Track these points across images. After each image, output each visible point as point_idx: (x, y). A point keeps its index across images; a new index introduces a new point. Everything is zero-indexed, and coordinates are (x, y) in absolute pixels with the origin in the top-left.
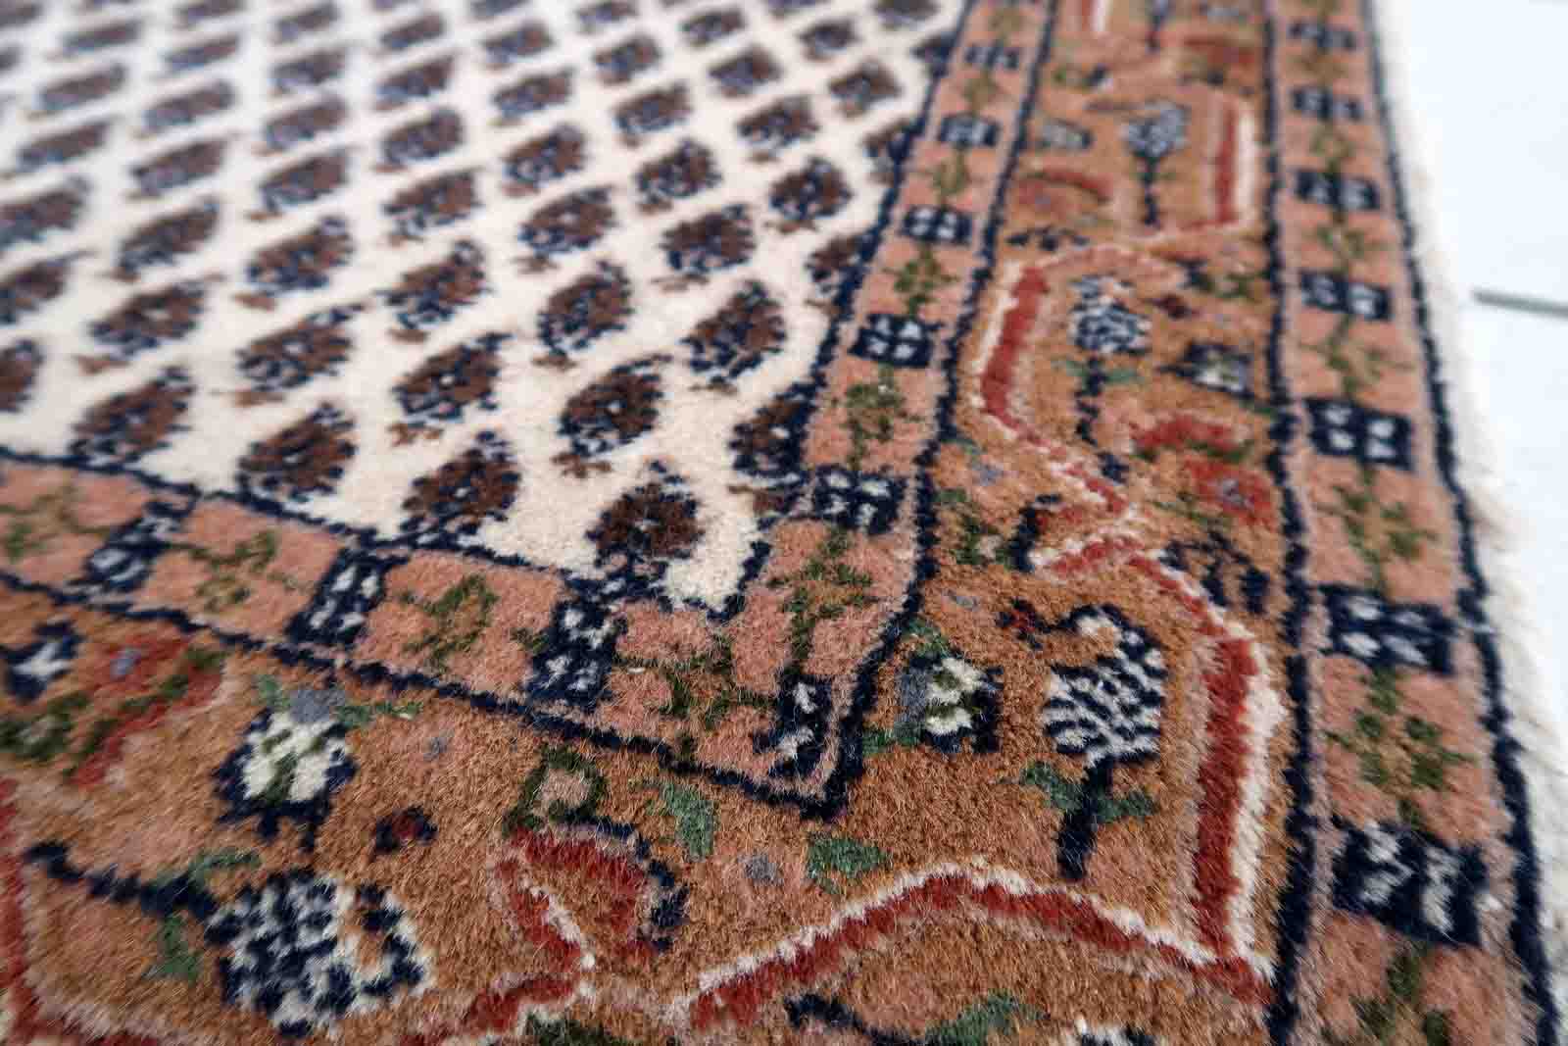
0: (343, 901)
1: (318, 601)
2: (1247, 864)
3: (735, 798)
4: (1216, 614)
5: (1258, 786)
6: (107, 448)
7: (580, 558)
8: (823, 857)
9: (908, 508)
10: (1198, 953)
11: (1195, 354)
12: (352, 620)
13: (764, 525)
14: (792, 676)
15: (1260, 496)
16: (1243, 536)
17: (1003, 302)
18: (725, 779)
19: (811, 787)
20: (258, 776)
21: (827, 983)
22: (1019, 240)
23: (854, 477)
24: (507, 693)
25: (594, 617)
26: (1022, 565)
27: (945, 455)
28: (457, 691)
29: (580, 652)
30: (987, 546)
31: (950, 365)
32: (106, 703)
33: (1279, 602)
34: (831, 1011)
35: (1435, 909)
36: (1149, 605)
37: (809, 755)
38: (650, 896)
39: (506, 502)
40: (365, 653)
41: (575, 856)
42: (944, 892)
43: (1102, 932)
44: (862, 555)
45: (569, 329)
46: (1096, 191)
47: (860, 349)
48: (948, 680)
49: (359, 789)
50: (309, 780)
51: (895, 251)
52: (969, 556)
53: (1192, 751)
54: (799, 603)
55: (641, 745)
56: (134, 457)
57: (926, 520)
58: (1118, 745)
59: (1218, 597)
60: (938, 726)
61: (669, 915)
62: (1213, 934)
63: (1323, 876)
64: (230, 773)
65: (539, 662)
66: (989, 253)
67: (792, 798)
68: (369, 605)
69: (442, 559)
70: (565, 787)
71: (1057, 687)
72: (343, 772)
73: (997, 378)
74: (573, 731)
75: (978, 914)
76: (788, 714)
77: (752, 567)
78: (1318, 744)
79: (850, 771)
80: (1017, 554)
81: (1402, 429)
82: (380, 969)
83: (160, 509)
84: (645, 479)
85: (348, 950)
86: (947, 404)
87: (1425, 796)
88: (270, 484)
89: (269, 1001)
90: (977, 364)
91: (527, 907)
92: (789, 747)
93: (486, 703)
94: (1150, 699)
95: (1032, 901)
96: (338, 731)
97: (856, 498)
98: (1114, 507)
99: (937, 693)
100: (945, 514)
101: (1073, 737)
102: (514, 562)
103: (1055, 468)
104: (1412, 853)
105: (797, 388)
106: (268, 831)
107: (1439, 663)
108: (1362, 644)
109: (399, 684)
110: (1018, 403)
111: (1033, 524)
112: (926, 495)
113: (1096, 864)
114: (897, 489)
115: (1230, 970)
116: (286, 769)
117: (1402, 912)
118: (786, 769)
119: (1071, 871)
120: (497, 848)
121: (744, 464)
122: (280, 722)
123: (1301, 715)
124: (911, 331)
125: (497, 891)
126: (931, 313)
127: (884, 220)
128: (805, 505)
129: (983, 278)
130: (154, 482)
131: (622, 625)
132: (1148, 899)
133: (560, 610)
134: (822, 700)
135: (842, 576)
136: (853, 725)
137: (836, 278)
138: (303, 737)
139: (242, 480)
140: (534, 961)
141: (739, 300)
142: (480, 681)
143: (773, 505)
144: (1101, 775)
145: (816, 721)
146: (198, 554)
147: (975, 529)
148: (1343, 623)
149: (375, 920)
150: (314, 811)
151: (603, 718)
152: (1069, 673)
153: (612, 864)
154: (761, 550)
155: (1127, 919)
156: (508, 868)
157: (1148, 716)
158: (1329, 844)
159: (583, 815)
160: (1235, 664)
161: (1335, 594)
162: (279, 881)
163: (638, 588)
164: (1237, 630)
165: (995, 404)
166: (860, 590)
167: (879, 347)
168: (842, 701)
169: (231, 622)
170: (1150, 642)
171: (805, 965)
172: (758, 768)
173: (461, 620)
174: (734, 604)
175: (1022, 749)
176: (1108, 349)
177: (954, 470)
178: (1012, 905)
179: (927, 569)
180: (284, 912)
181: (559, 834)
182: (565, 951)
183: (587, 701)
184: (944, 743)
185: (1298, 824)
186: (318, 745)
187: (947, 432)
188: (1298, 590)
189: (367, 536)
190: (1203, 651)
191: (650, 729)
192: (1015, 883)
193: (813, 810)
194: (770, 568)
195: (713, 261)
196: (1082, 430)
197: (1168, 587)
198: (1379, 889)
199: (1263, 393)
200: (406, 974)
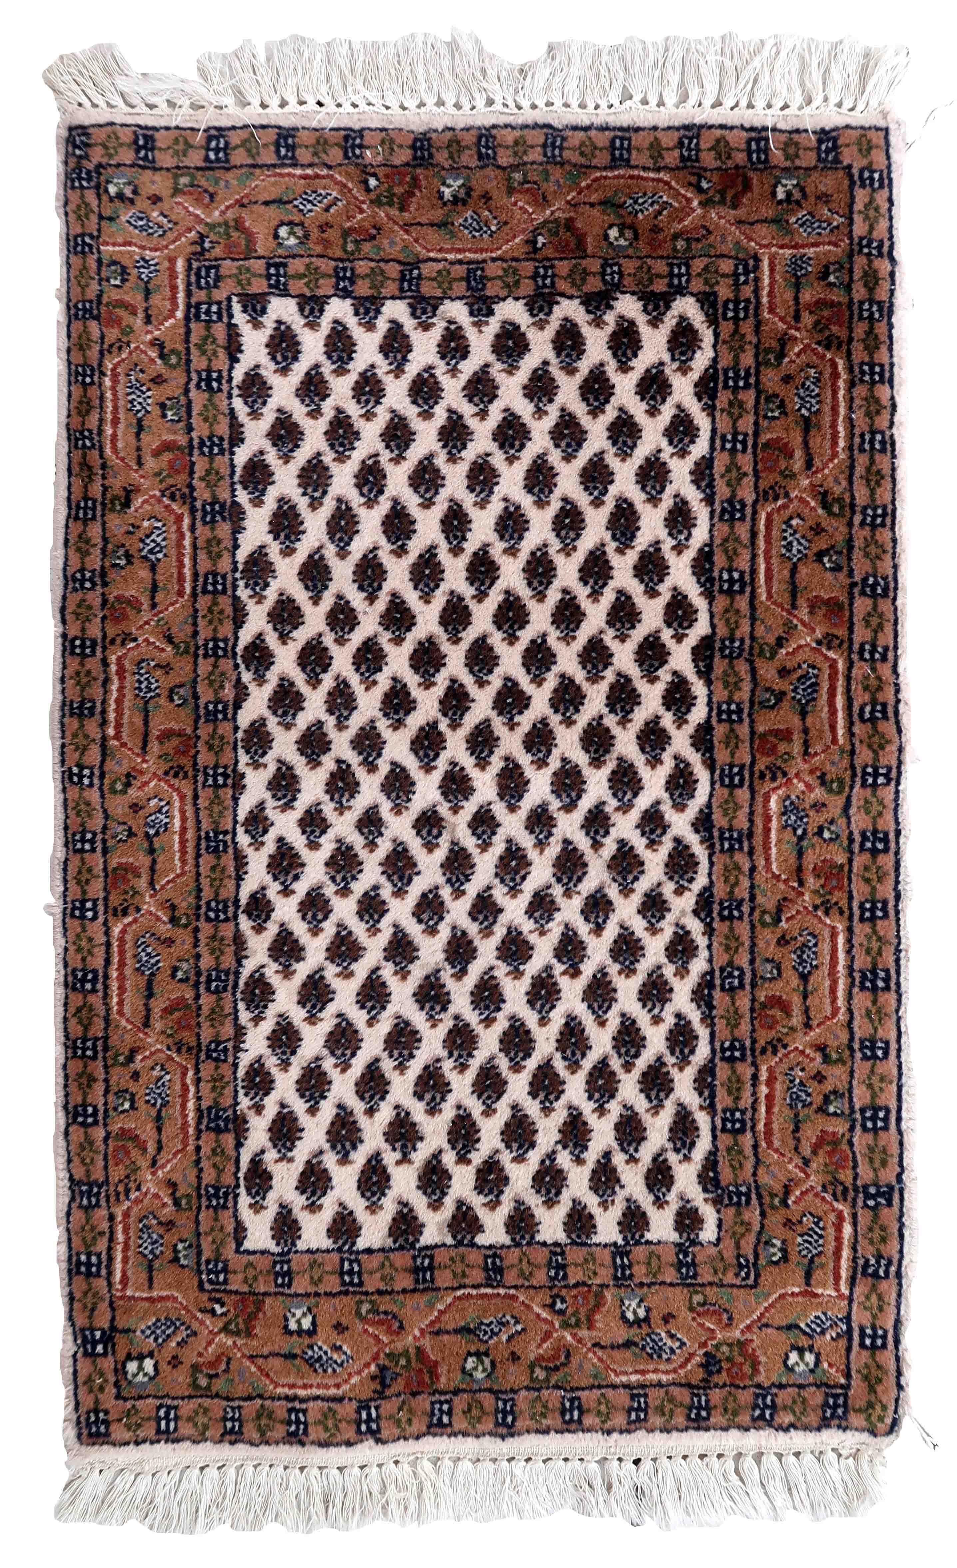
0: (663, 1335)
1: (616, 1270)
2: (844, 1274)
3: (735, 1290)
4: (835, 1204)
5: (846, 1253)
6: (523, 1237)
7: (674, 1237)
8: (757, 1296)
9: (754, 1196)
10: (834, 1294)
11: (827, 1100)
12: (628, 1272)
13: (718, 1211)
14: (739, 1256)
15: (846, 1159)
16: (841, 1177)
17: (764, 1090)
18: (733, 1286)
19: (751, 1282)
20: (630, 1316)
21: (764, 1320)
22: (763, 1051)
23: (737, 1186)
24: (675, 1281)
25: (686, 1255)
26: (787, 1206)
27: (760, 1171)
28: (663, 1283)
29: (687, 1265)
30: (776, 1201)
31: (753, 1128)
32: (583, 1312)
33: (851, 1194)
34: (767, 1325)
35: (882, 1273)
36: (820, 1208)
37: (748, 1274)
38: (725, 1316)
39: (648, 1224)
40: (637, 1280)
41: (706, 1313)
42: (782, 1296)
43: (816, 1295)
44: (746, 1216)
45: (629, 1145)
46: (786, 1009)
47: (724, 1130)
48: (774, 1246)
49: (654, 1314)
50: (641, 1313)
51: (722, 1071)
52: (773, 1207)
53: (832, 1245)
54: (734, 1233)
55: (711, 1284)
56: (532, 1237)
57: (760, 1197)
58: (814, 1252)
59: (837, 1200)
60: (774, 1259)
61: (730, 1319)
62: (837, 1290)
63: (860, 1269)
64: (623, 1317)
65: (679, 1271)
66: (754, 1064)
67: (746, 1286)
68: (630, 1267)
69: (641, 1248)
70: (698, 1298)
71: (799, 1240)
72: (648, 1310)
73: (769, 1132)
74: (693, 1285)
75: (790, 1299)
76: (741, 1266)
77: (719, 1226)
78: (860, 1238)
79: (757, 1276)
80: (784, 1202)
81: (888, 1111)
82: (678, 1344)
83: (555, 1254)
84: (681, 1204)
85: (669, 1343)
86: (755, 1147)
87: (882, 1248)
88: (579, 1237)
89: (660, 1356)
90: (761, 1127)
91: (702, 1325)
92: (743, 1274)
93: (671, 1285)
94: (821, 1236)
95: (800, 1293)
96: (641, 1301)
97: (739, 1194)
98: (808, 1176)
99: (772, 1250)
100: (764, 1193)
101: (804, 1252)
102: (659, 1242)
103: (790, 1167)
104: (878, 1262)
105: (710, 1153)
106: (640, 1327)
107: (889, 1204)
108: (871, 1203)
109: (649, 1285)
110: (777, 1144)
111: (787, 1190)
112: (757, 1188)
113: (813, 1282)
114: (749, 1189)
115: (841, 1296)
116: (635, 1312)
117: (875, 1275)
118: (744, 1279)
119: (808, 1284)
120: (690, 1315)
121: (705, 1190)
122: (627, 1303)
123: (856, 1231)
124: (738, 1115)
125: (694, 1324)
126: (742, 1105)
127: (713, 1051)
128: (726, 1201)
129: (755, 1077)
130: (544, 1244)
131: (694, 1256)
132: (824, 1286)
133: (677, 1255)
134: (747, 1261)
135: (742, 1223)
136: (755, 1264)
137: (706, 1093)
138: (634, 1304)
139: (569, 1237)
140: (709, 1335)
141: (678, 1114)
142: (668, 1281)
143: (717, 1202)
144: (812, 1261)
145: (747, 1266)
146: (576, 1265)
147: (773, 1195)
148: (868, 1196)
149: (672, 1336)
150: (647, 1319)
151: (700, 1280)
152: (801, 1235)
153: (714, 1312)
154: (720, 1221)
155: (820, 1291)
156: (694, 1319)
157: (821, 1242)
158: (861, 1262)
159: (704, 1304)
160: (840, 1218)
161: (865, 1187)
162: (648, 1335)
163: (694, 1243)
164: (841, 1207)
165: (770, 1144)
166: (748, 1225)
167: (729, 1125)
168: (752, 1260)
169: (598, 1281)
170: (820, 1219)
171: (759, 1319)
172: (738, 1282)
173: (654, 1262)
174: (719, 1239)
175: (794, 1257)
176: (800, 1105)
177: (764, 1178)
178: (797, 1295)
179: (763, 1214)
180: (653, 1341)
181: (701, 1309)
182: (713, 1331)
183: (695, 1276)
184: (776, 1263)
185: (854, 1260)
186: (639, 1306)
187: (758, 1162)
188: (856, 1190)
189: (615, 1244)
190: (832, 1217)
191: (711, 1279)
192: (797, 1290)
193: (752, 1287)
194: (724, 1228)
195: (662, 1095)
196: (796, 1149)
197: (823, 1199)
198: (870, 1271)
199: (847, 1112)
200: (683, 1344)
